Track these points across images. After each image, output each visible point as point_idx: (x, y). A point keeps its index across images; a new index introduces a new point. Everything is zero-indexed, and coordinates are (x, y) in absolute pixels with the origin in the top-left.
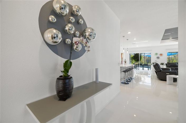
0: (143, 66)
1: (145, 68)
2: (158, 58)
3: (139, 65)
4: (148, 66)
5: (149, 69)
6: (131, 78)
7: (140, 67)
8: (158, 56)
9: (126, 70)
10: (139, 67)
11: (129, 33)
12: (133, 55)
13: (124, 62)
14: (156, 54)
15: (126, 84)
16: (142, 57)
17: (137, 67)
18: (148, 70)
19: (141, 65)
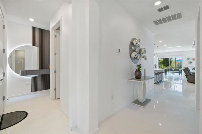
0: (173, 71)
1: (175, 74)
2: (190, 63)
3: (168, 70)
4: (179, 71)
5: (181, 74)
6: (161, 81)
7: (170, 72)
8: (190, 60)
9: (157, 73)
10: (168, 72)
11: (160, 42)
12: (162, 60)
13: (155, 67)
14: (188, 59)
15: (157, 84)
16: (173, 62)
17: (167, 72)
18: (179, 75)
19: (171, 70)
